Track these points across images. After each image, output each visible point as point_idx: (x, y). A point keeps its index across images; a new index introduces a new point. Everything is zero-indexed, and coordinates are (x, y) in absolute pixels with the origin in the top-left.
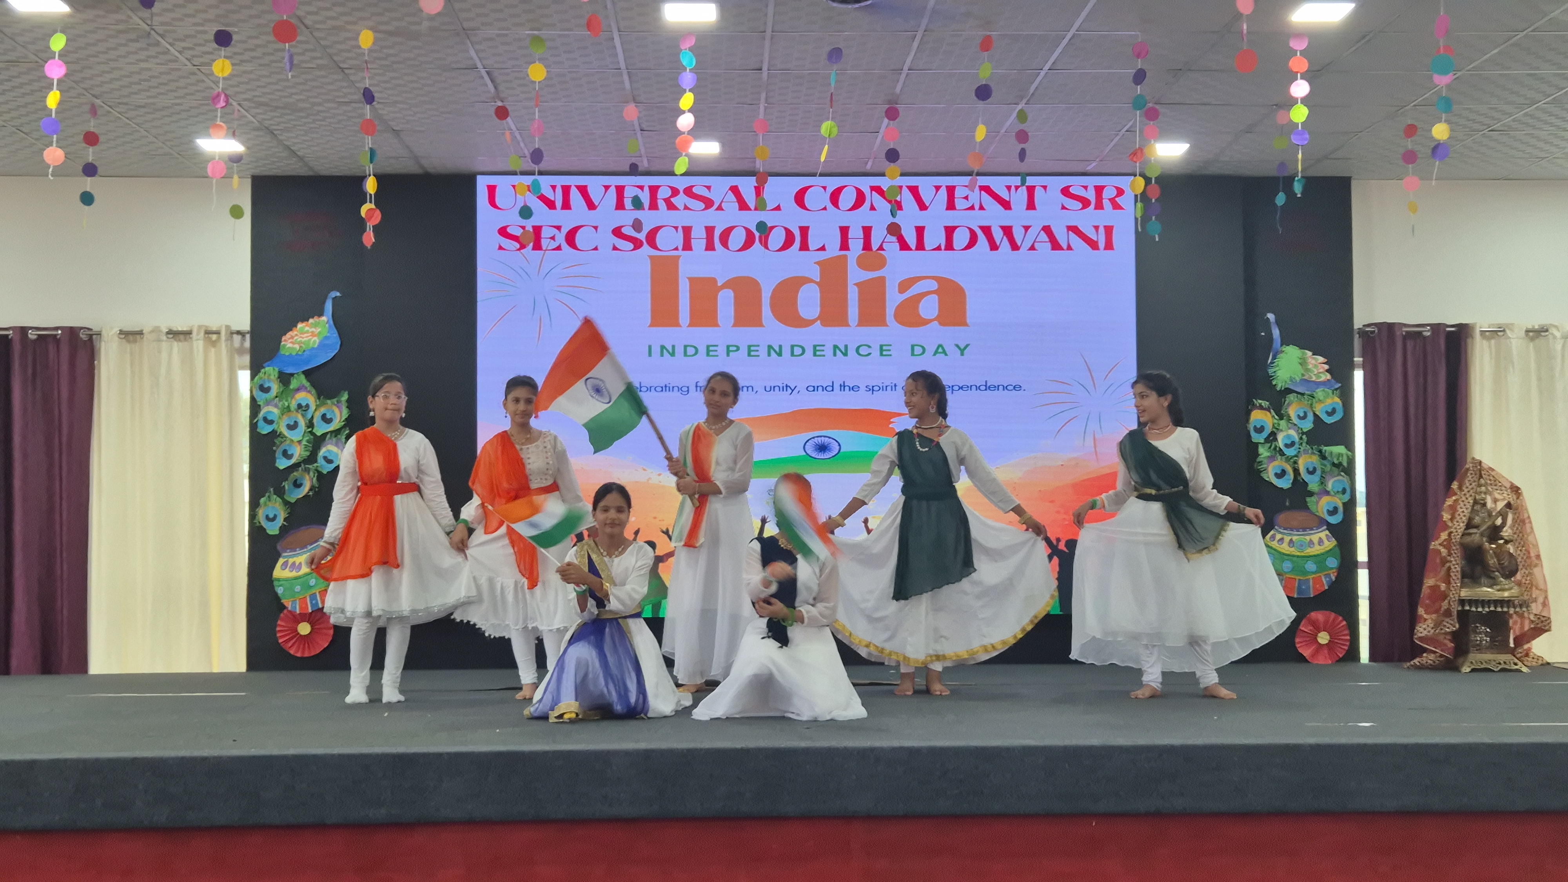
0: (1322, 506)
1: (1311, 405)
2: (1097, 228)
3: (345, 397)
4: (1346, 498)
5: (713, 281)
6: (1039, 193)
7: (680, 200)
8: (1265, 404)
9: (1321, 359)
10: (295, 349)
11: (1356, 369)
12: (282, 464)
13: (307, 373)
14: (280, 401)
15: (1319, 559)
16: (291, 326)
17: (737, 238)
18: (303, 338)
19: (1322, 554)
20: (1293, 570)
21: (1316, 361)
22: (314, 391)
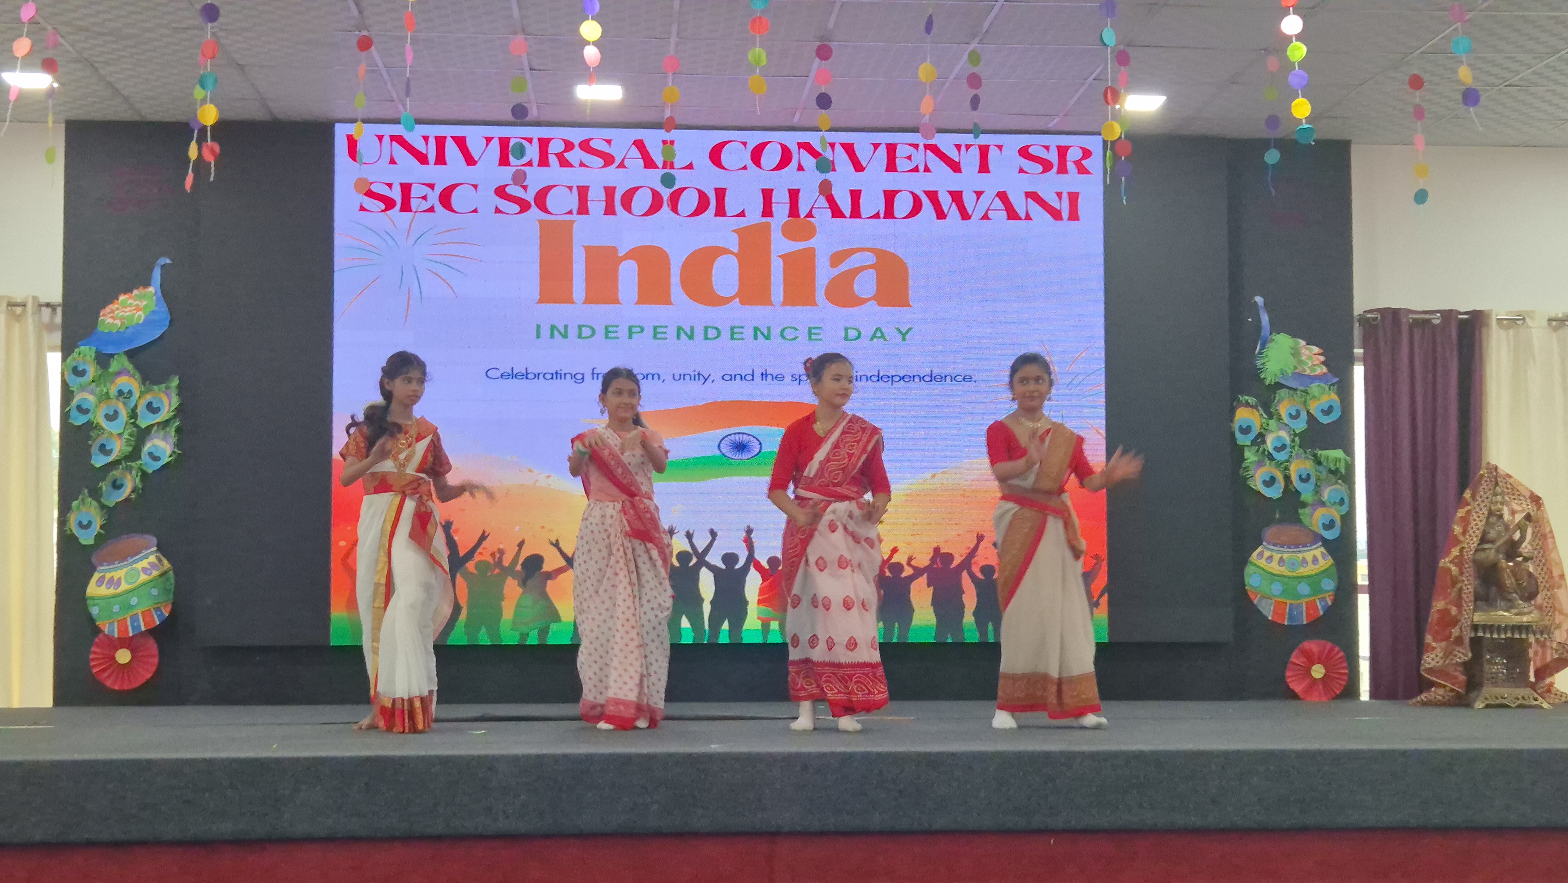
0: (1315, 519)
1: (1305, 402)
2: (1059, 195)
3: (175, 382)
4: (1344, 509)
5: (614, 250)
6: (993, 153)
7: (574, 156)
8: (1252, 400)
9: (1316, 350)
10: (116, 324)
11: (1356, 363)
12: (99, 461)
13: (131, 355)
14: (97, 386)
15: (1313, 580)
16: (111, 298)
17: (641, 202)
18: (125, 312)
19: (1316, 575)
20: (1283, 592)
21: (1310, 352)
22: (137, 376)
